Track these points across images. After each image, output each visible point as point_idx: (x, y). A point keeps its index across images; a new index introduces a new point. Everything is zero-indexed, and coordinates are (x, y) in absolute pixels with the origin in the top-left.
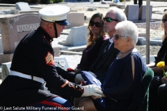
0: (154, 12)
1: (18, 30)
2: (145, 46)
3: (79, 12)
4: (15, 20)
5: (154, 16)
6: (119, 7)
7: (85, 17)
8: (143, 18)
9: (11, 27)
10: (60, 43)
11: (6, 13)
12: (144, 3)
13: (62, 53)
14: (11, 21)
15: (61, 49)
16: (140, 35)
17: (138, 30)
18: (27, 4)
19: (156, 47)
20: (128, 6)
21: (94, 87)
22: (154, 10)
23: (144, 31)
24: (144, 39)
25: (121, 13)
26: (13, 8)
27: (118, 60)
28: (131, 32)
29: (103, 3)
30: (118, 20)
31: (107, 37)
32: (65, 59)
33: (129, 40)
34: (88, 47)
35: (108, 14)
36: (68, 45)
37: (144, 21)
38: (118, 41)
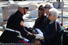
0: (65, 5)
1: (9, 12)
2: (61, 18)
3: (34, 4)
4: (8, 8)
5: (65, 6)
6: (51, 2)
7: (37, 7)
8: (60, 7)
9: (6, 10)
10: (26, 17)
11: (4, 5)
12: (61, 1)
13: (27, 21)
14: (7, 8)
15: (26, 19)
16: (59, 14)
17: (58, 12)
18: (13, 1)
19: (65, 19)
20: (54, 2)
21: (40, 35)
22: (65, 4)
23: (60, 12)
24: (60, 15)
25: (51, 5)
26: (7, 3)
27: (50, 24)
28: (55, 13)
29: (44, 1)
30: (50, 8)
31: (45, 15)
32: (28, 23)
33: (55, 16)
34: (38, 19)
35: (46, 5)
36: (30, 18)
37: (61, 8)
38: (50, 16)
